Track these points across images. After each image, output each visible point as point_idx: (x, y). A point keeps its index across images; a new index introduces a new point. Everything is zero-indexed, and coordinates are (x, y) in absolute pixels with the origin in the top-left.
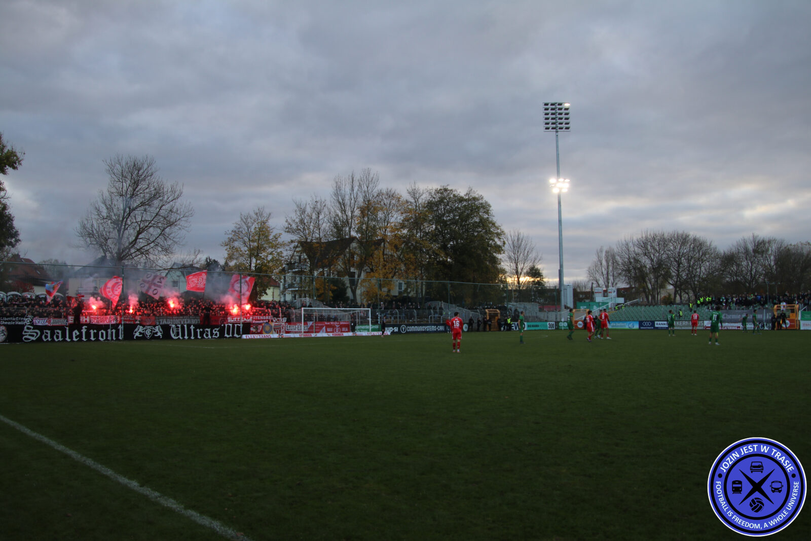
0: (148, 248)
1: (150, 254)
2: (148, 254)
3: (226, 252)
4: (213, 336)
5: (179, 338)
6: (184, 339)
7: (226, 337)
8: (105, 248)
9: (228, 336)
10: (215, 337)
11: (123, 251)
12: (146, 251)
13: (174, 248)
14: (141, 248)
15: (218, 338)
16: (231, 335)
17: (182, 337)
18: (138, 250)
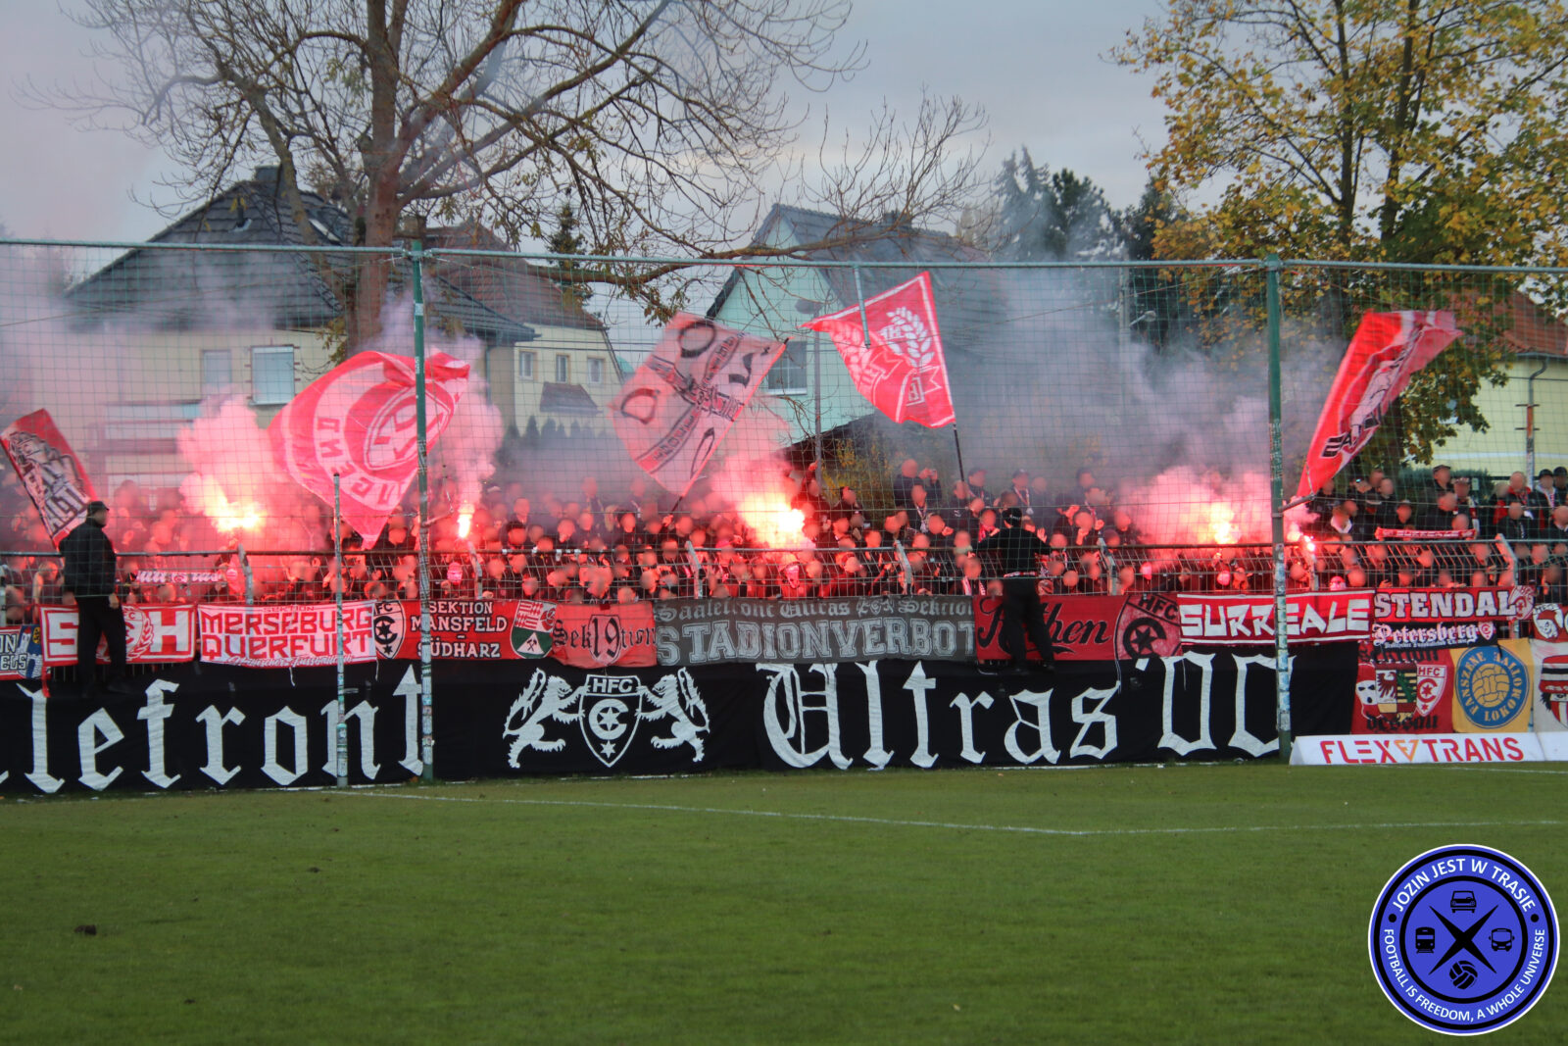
0: (587, 104)
1: (601, 147)
2: (583, 145)
3: (1160, 108)
4: (1075, 750)
5: (826, 763)
6: (861, 764)
7: (1169, 755)
8: (278, 113)
9: (1183, 747)
10: (1091, 750)
11: (410, 133)
12: (574, 124)
13: (772, 100)
14: (536, 107)
15: (1110, 758)
16: (1205, 741)
17: (846, 751)
18: (514, 120)
